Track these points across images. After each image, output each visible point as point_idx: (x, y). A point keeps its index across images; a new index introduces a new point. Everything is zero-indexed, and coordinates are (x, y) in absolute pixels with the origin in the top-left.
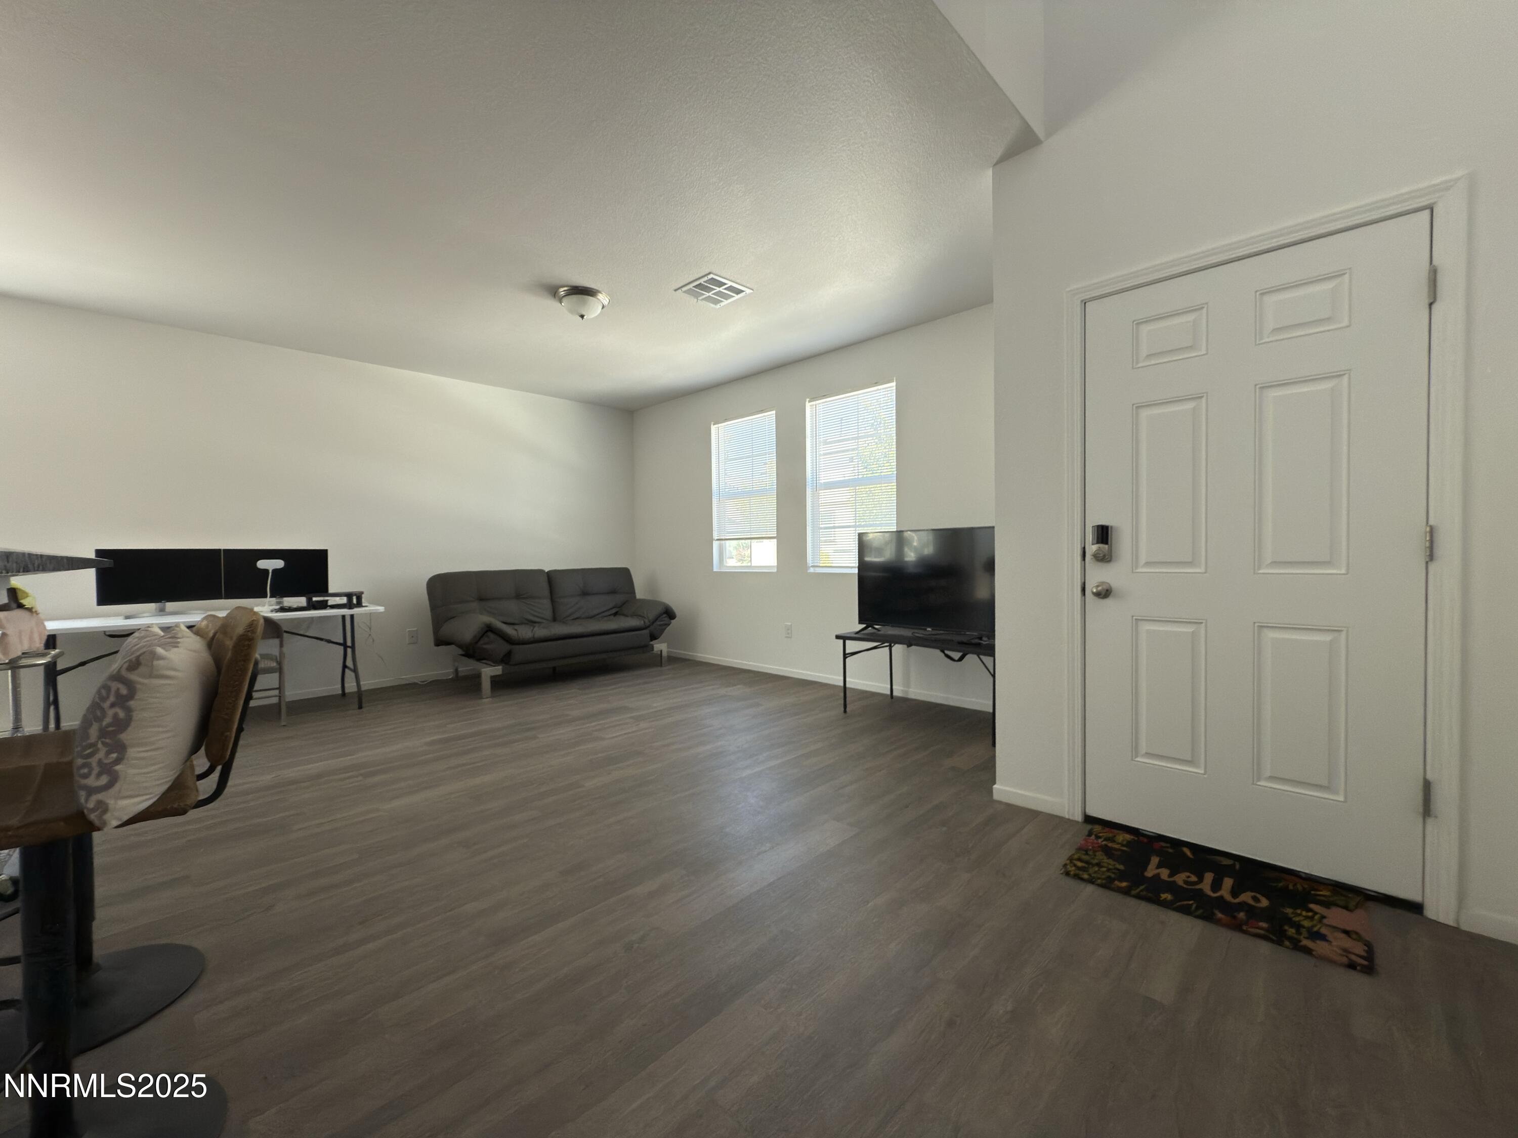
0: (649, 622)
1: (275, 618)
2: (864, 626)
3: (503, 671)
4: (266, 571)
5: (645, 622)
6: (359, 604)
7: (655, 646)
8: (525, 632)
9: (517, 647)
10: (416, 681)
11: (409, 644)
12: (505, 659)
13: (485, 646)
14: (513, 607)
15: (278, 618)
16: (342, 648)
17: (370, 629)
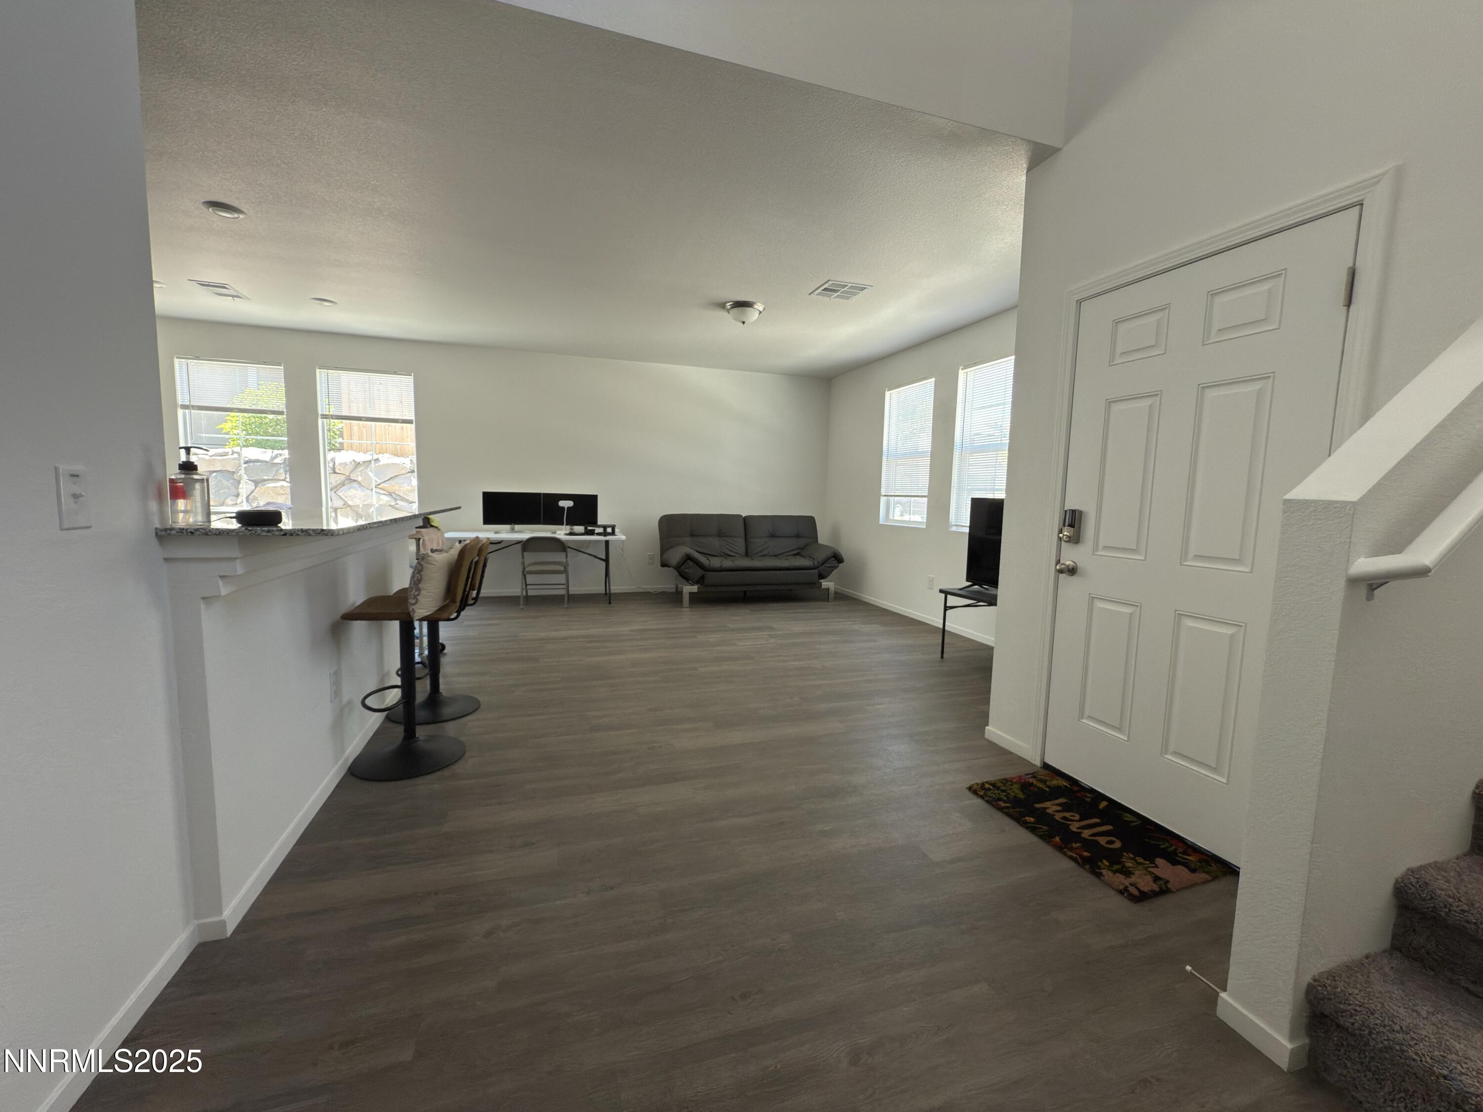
0: (818, 563)
1: (563, 539)
2: (969, 583)
3: (698, 589)
4: (563, 508)
5: (814, 563)
6: (613, 533)
7: (823, 583)
8: (715, 562)
9: (709, 573)
10: (651, 591)
11: (648, 564)
12: (700, 581)
13: (686, 570)
14: (715, 543)
15: (565, 539)
16: (604, 563)
17: (622, 550)
